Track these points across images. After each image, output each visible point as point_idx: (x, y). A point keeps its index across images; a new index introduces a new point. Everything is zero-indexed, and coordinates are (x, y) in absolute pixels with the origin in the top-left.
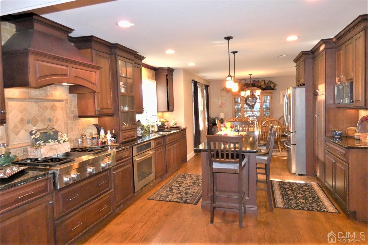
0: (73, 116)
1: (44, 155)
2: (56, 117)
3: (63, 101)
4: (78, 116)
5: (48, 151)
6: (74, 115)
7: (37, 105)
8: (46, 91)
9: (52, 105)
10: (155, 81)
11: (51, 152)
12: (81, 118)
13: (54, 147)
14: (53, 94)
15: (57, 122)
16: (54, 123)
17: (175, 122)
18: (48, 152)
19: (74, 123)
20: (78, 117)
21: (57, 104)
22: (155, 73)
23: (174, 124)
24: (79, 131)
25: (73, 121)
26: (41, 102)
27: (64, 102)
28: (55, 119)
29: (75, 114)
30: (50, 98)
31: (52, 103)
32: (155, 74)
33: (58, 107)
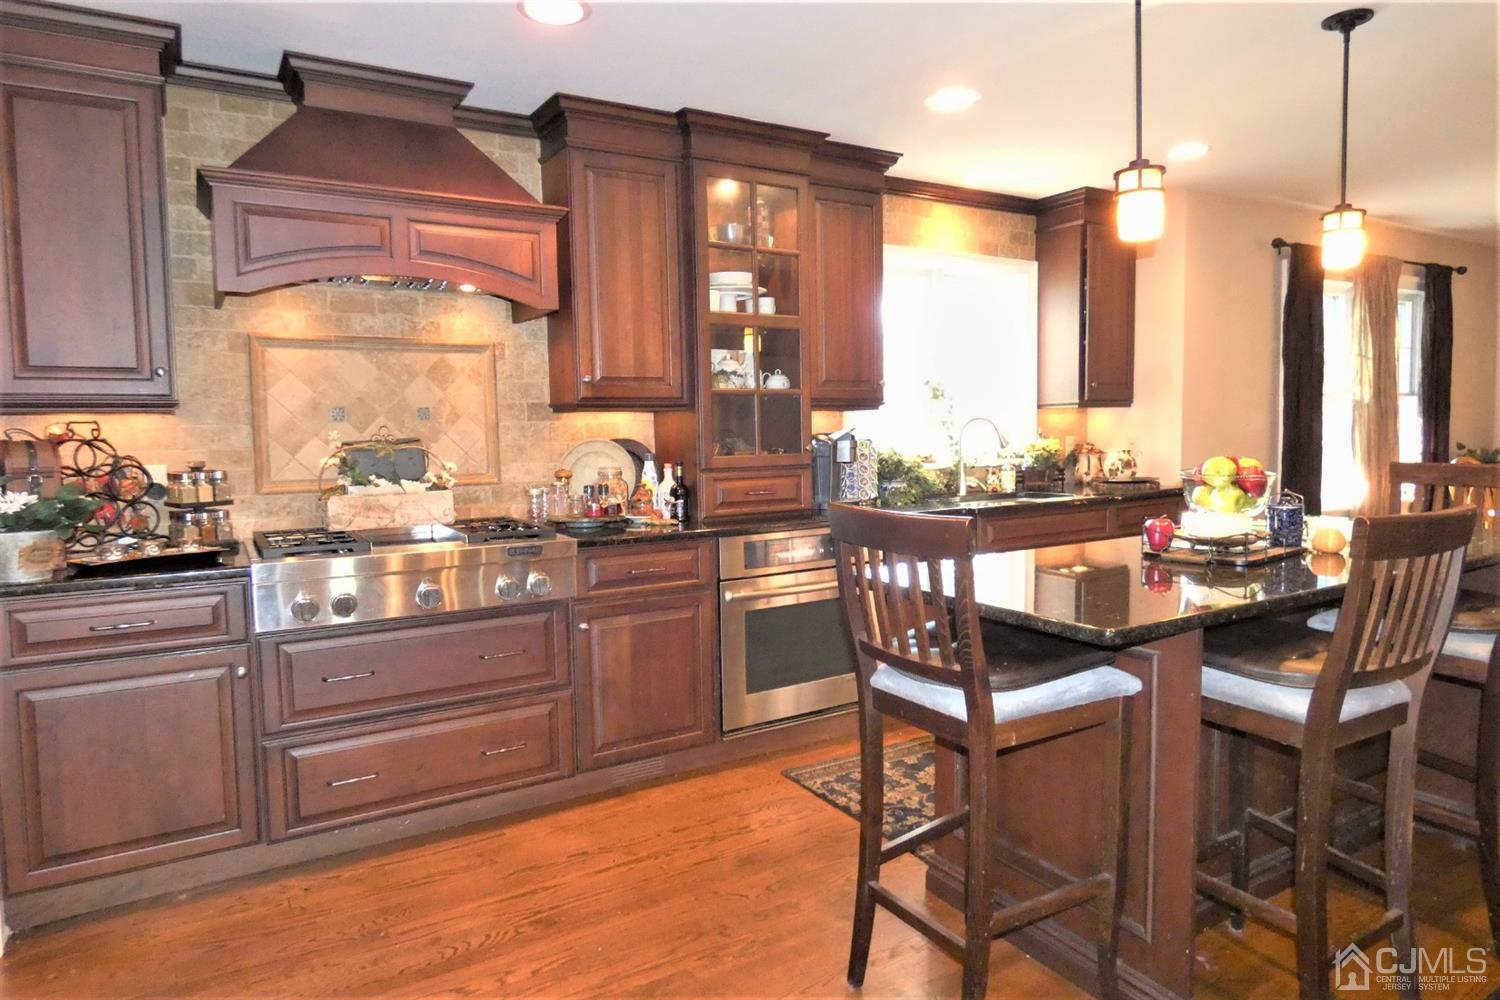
0: (525, 405)
1: (339, 522)
2: (451, 406)
3: (485, 351)
4: (550, 406)
5: (353, 511)
6: (531, 401)
7: (371, 362)
8: (412, 315)
9: (435, 363)
10: (1035, 265)
11: (368, 517)
12: (565, 415)
13: (381, 502)
14: (438, 324)
15: (453, 422)
16: (440, 423)
17: (1125, 457)
18: (354, 516)
19: (533, 428)
20: (551, 410)
21: (455, 359)
22: (1038, 227)
23: (1119, 465)
24: (551, 461)
25: (526, 423)
26: (387, 353)
27: (487, 354)
28: (446, 411)
29: (538, 398)
30: (425, 338)
31: (435, 357)
32: (1036, 232)
33: (463, 369)
